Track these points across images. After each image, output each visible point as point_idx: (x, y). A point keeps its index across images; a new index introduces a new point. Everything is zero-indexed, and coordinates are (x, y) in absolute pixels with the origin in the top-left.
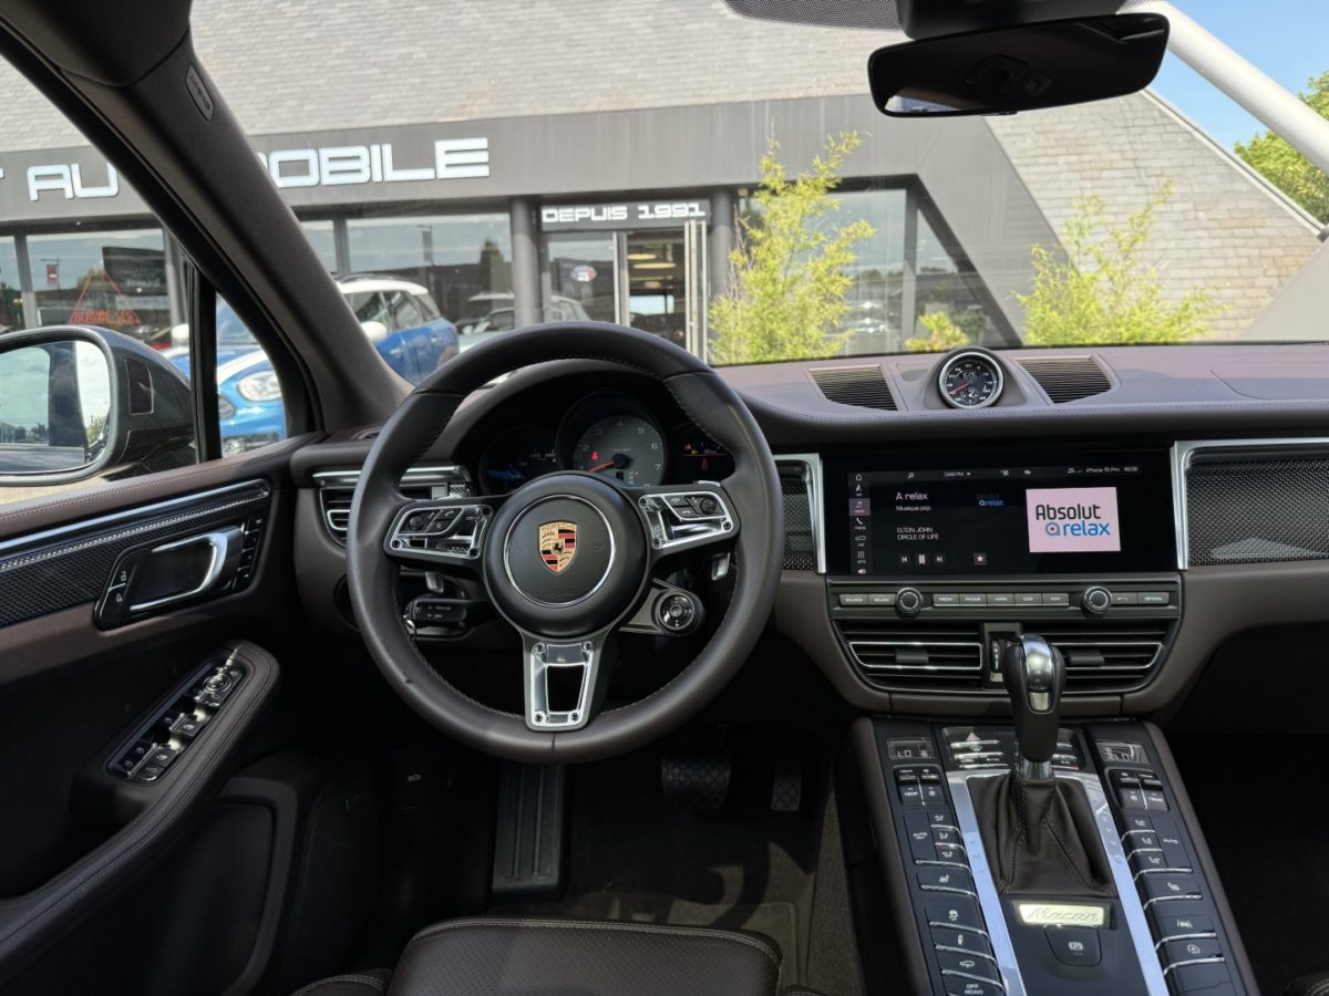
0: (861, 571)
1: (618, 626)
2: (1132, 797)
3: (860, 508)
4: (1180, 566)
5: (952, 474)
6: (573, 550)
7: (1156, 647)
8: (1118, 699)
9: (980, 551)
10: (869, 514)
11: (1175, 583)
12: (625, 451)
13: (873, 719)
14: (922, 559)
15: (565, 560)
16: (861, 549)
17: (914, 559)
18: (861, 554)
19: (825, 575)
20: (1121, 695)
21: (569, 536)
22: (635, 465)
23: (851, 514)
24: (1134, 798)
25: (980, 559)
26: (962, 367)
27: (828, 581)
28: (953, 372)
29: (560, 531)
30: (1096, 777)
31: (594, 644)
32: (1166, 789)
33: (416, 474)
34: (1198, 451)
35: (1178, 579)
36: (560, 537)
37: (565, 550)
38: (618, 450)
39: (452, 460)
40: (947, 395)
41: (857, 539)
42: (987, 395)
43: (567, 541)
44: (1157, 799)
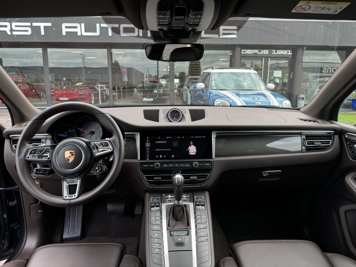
0: (147, 159)
1: (85, 174)
2: (198, 207)
3: (148, 145)
4: (213, 158)
5: (168, 137)
6: (73, 157)
7: (208, 175)
8: (200, 186)
9: (173, 154)
10: (150, 146)
11: (211, 161)
12: (93, 130)
13: (149, 192)
14: (161, 156)
15: (71, 159)
16: (148, 154)
17: (159, 156)
18: (148, 155)
19: (139, 160)
20: (200, 185)
21: (72, 154)
22: (95, 134)
23: (146, 146)
24: (198, 208)
25: (173, 156)
26: (173, 112)
27: (140, 161)
28: (172, 113)
29: (70, 152)
30: (193, 203)
31: (80, 178)
32: (206, 205)
33: (37, 136)
34: (217, 133)
35: (212, 160)
36: (70, 154)
37: (71, 157)
38: (91, 130)
39: (47, 133)
40: (170, 119)
41: (147, 152)
42: (179, 119)
43: (72, 155)
44: (203, 207)
